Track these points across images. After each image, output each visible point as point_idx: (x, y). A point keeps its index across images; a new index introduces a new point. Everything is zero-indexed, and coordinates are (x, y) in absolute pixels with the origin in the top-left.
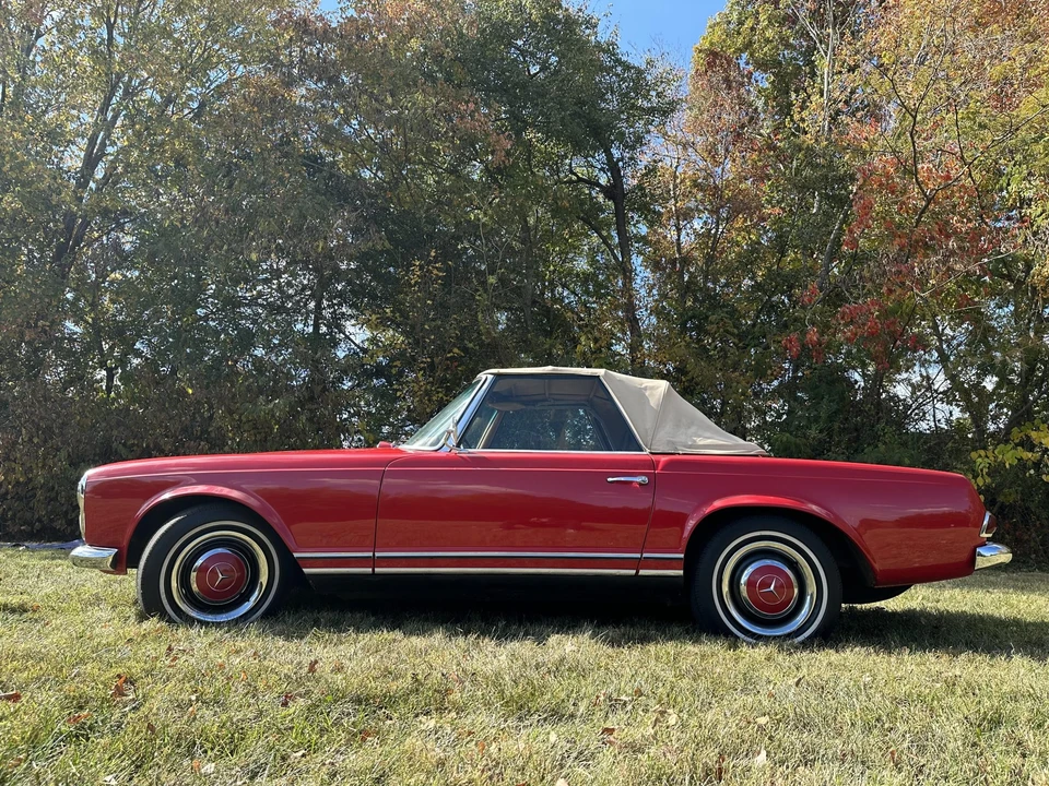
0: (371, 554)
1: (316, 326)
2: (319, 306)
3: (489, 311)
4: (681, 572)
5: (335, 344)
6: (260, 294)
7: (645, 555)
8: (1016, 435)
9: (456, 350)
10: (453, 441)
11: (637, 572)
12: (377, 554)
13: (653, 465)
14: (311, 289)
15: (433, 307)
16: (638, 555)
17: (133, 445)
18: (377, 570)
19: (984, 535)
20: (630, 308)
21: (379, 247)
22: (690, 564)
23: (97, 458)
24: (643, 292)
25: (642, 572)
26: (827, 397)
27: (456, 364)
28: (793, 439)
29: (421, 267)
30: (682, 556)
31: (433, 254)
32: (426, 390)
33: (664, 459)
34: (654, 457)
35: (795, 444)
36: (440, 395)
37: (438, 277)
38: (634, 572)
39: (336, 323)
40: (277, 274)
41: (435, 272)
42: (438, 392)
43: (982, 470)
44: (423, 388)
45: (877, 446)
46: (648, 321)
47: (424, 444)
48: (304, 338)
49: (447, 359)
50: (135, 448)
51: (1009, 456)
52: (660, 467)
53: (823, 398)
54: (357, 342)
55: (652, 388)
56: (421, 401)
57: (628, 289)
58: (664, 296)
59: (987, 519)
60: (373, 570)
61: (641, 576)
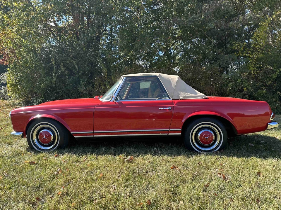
0: (93, 132)
4: (181, 134)
7: (170, 130)
11: (168, 134)
12: (94, 132)
13: (173, 103)
16: (168, 130)
18: (95, 136)
19: (271, 119)
22: (183, 131)
25: (169, 134)
30: (181, 129)
33: (176, 101)
34: (173, 101)
38: (167, 134)
52: (175, 104)
55: (173, 79)
59: (272, 115)
60: (94, 136)
61: (169, 135)
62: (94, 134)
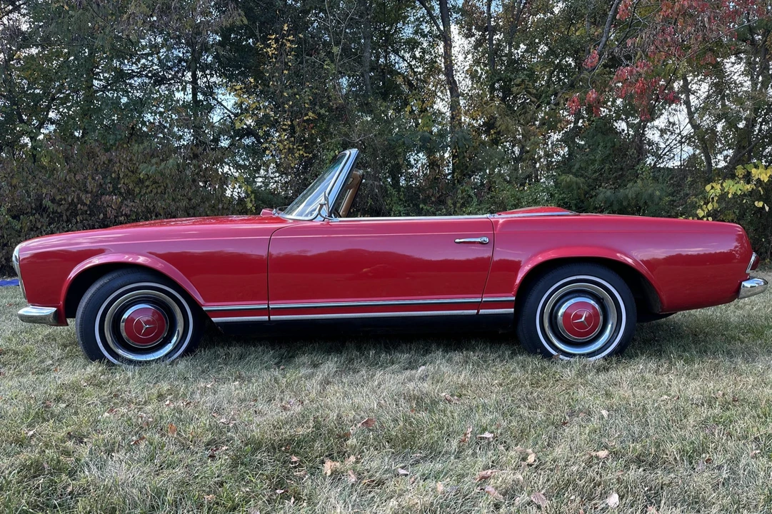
0: (266, 306)
1: (195, 95)
2: (194, 76)
3: (336, 77)
4: (512, 310)
5: (210, 108)
6: (144, 67)
7: (484, 299)
8: (740, 171)
9: (310, 114)
10: (325, 212)
11: (478, 312)
12: (271, 306)
13: (492, 227)
14: (186, 62)
15: (289, 77)
16: (479, 300)
17: (61, 200)
18: (272, 317)
19: (749, 271)
20: (449, 71)
21: (238, 23)
22: (518, 304)
23: (34, 212)
24: (461, 58)
25: (482, 311)
26: (602, 144)
27: (312, 125)
28: (574, 179)
29: (277, 40)
30: (514, 298)
31: (286, 28)
32: (289, 148)
35: (577, 184)
36: (301, 152)
37: (292, 49)
38: (476, 311)
39: (210, 91)
40: (155, 48)
41: (288, 45)
42: (299, 150)
43: (713, 198)
44: (287, 147)
45: (636, 182)
46: (464, 84)
47: (300, 214)
48: (186, 106)
49: (304, 121)
50: (63, 202)
51: (734, 188)
52: (498, 229)
53: (599, 145)
54: (229, 108)
56: (286, 157)
57: (448, 55)
58: (477, 62)
59: (753, 258)
60: (269, 318)
61: (481, 315)
62: (268, 312)
